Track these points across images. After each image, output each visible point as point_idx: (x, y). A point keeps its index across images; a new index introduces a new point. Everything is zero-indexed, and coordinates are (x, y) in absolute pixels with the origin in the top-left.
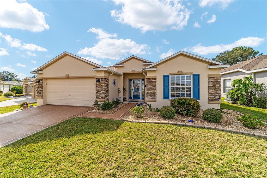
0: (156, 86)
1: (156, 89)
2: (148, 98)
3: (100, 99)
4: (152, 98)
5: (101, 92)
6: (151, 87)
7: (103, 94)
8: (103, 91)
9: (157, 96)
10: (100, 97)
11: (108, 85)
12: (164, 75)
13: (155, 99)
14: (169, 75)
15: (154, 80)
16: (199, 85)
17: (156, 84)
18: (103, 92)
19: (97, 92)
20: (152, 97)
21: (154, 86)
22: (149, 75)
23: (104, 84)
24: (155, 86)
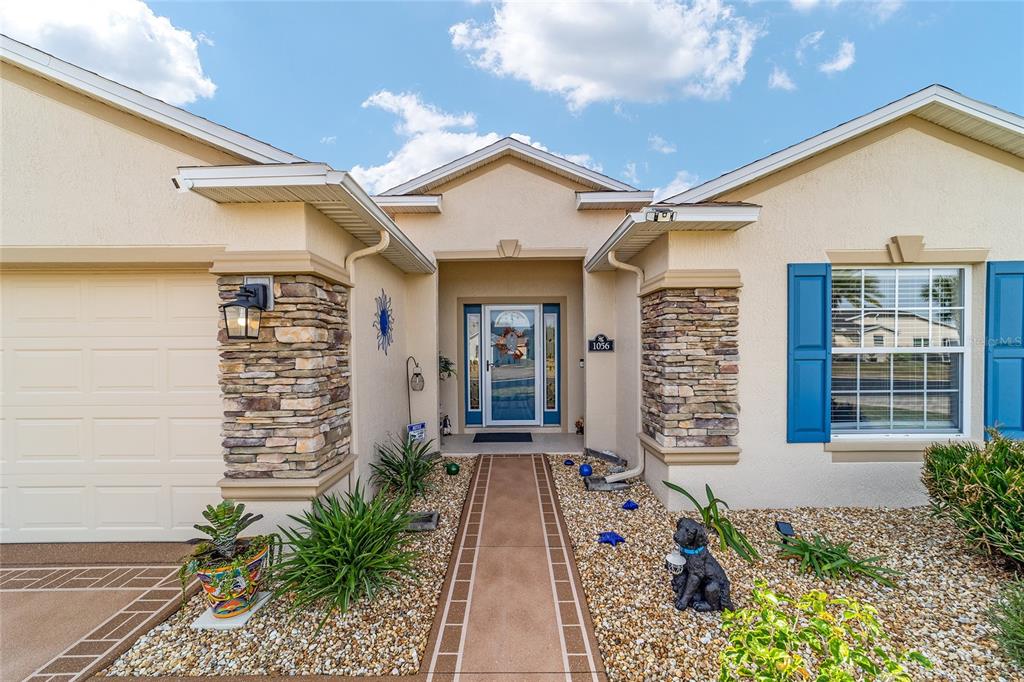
0: (734, 345)
1: (733, 370)
2: (679, 438)
3: (268, 475)
4: (708, 441)
5: (277, 407)
6: (704, 353)
7: (299, 431)
8: (297, 395)
9: (740, 417)
10: (275, 460)
11: (341, 337)
12: (790, 266)
13: (726, 440)
14: (828, 266)
15: (727, 299)
17: (734, 333)
18: (297, 404)
19: (234, 407)
20: (703, 432)
21: (725, 345)
22: (683, 263)
23: (306, 335)
24: (730, 349)
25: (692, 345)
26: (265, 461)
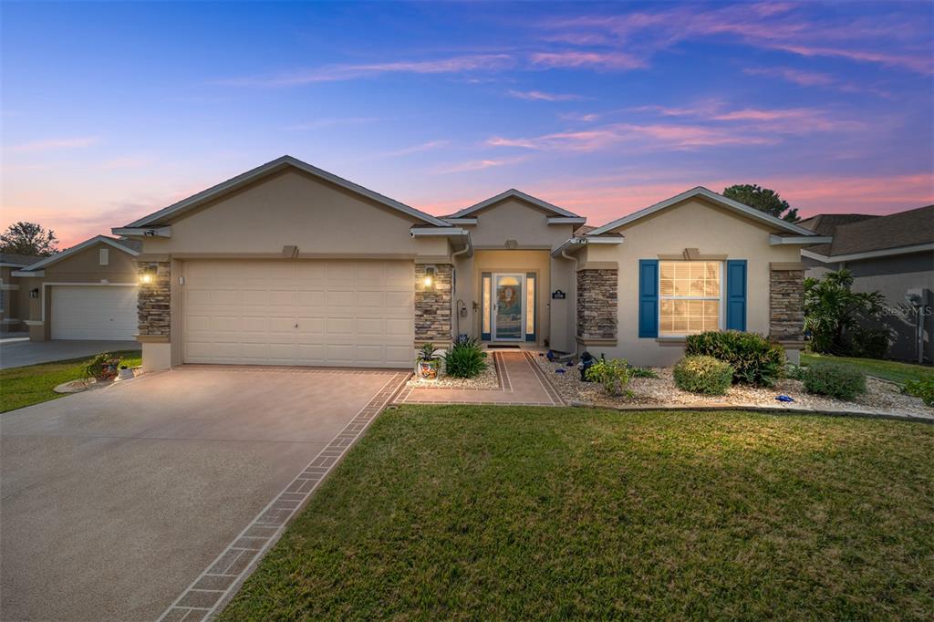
0: (616, 294)
1: (615, 305)
2: (591, 334)
3: (431, 338)
4: (604, 335)
5: (436, 313)
6: (602, 298)
7: (444, 322)
8: (443, 309)
9: (618, 326)
10: (434, 333)
12: (640, 261)
13: (611, 335)
14: (657, 261)
15: (612, 274)
16: (744, 295)
17: (616, 289)
18: (443, 312)
19: (420, 313)
20: (601, 332)
21: (610, 294)
22: (594, 259)
24: (614, 296)
25: (597, 294)
26: (430, 334)
